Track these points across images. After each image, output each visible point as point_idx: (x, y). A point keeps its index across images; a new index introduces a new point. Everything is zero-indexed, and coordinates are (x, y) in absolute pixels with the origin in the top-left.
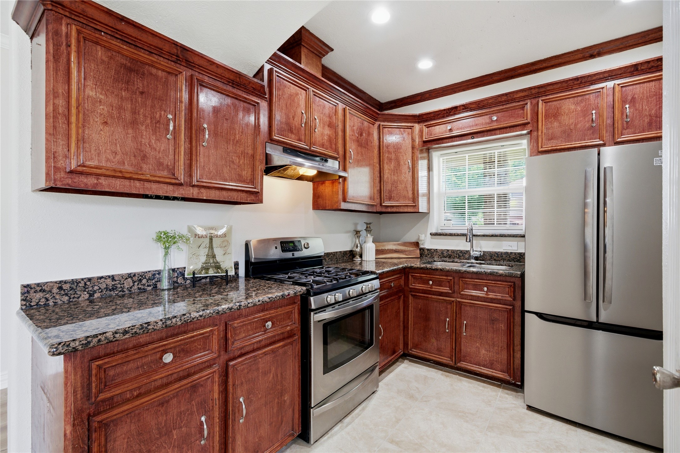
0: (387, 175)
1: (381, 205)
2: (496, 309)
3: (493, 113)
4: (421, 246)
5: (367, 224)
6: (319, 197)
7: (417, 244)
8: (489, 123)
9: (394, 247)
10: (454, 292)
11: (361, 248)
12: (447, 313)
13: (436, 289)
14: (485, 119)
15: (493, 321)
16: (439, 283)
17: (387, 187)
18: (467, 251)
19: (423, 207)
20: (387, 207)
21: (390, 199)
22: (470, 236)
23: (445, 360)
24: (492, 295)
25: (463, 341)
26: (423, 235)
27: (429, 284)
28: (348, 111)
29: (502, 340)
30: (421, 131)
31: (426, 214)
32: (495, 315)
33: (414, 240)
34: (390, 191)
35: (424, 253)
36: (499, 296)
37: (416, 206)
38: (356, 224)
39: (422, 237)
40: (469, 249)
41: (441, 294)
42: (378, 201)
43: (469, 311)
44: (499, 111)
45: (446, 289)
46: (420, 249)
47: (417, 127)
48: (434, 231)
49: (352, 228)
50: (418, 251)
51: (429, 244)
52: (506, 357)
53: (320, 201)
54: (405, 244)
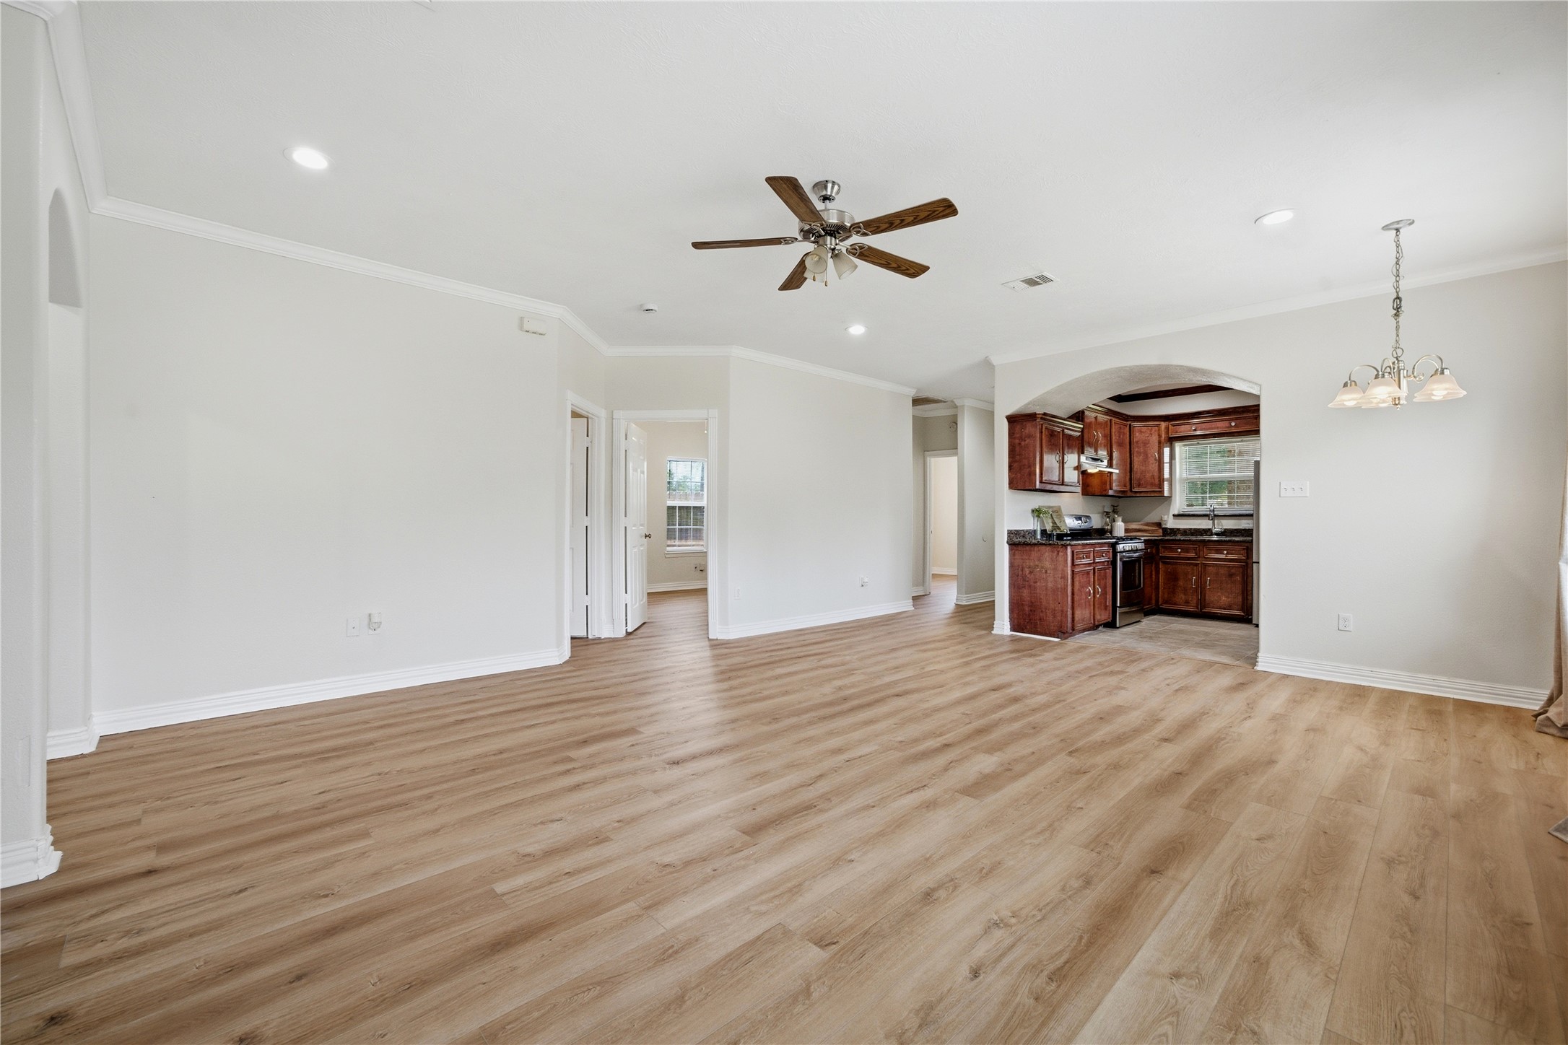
0: (1136, 466)
1: (1131, 491)
2: (1234, 567)
3: (1232, 420)
4: (1164, 526)
5: (1114, 506)
6: (1088, 486)
7: (1159, 525)
8: (1228, 427)
9: (1138, 527)
10: (1199, 557)
11: (1111, 526)
12: (1193, 573)
13: (1183, 555)
14: (1226, 424)
15: (1231, 575)
16: (1187, 551)
17: (1136, 476)
18: (1209, 529)
19: (1166, 493)
20: (1136, 492)
21: (1139, 485)
22: (1213, 516)
23: (1191, 608)
24: (1230, 556)
25: (1207, 592)
26: (1166, 516)
27: (1178, 552)
28: (1113, 422)
29: (1237, 589)
30: (1167, 429)
31: (1170, 497)
32: (1233, 571)
33: (1156, 520)
34: (1139, 480)
35: (1167, 531)
36: (1235, 557)
37: (1162, 492)
38: (1104, 507)
39: (1165, 518)
40: (1210, 527)
41: (1189, 559)
42: (1128, 487)
43: (1210, 569)
44: (1237, 419)
45: (1192, 555)
46: (1163, 529)
47: (1163, 425)
48: (1176, 513)
49: (1101, 509)
50: (1161, 531)
51: (1171, 523)
52: (1241, 600)
53: (1090, 489)
54: (1147, 524)
